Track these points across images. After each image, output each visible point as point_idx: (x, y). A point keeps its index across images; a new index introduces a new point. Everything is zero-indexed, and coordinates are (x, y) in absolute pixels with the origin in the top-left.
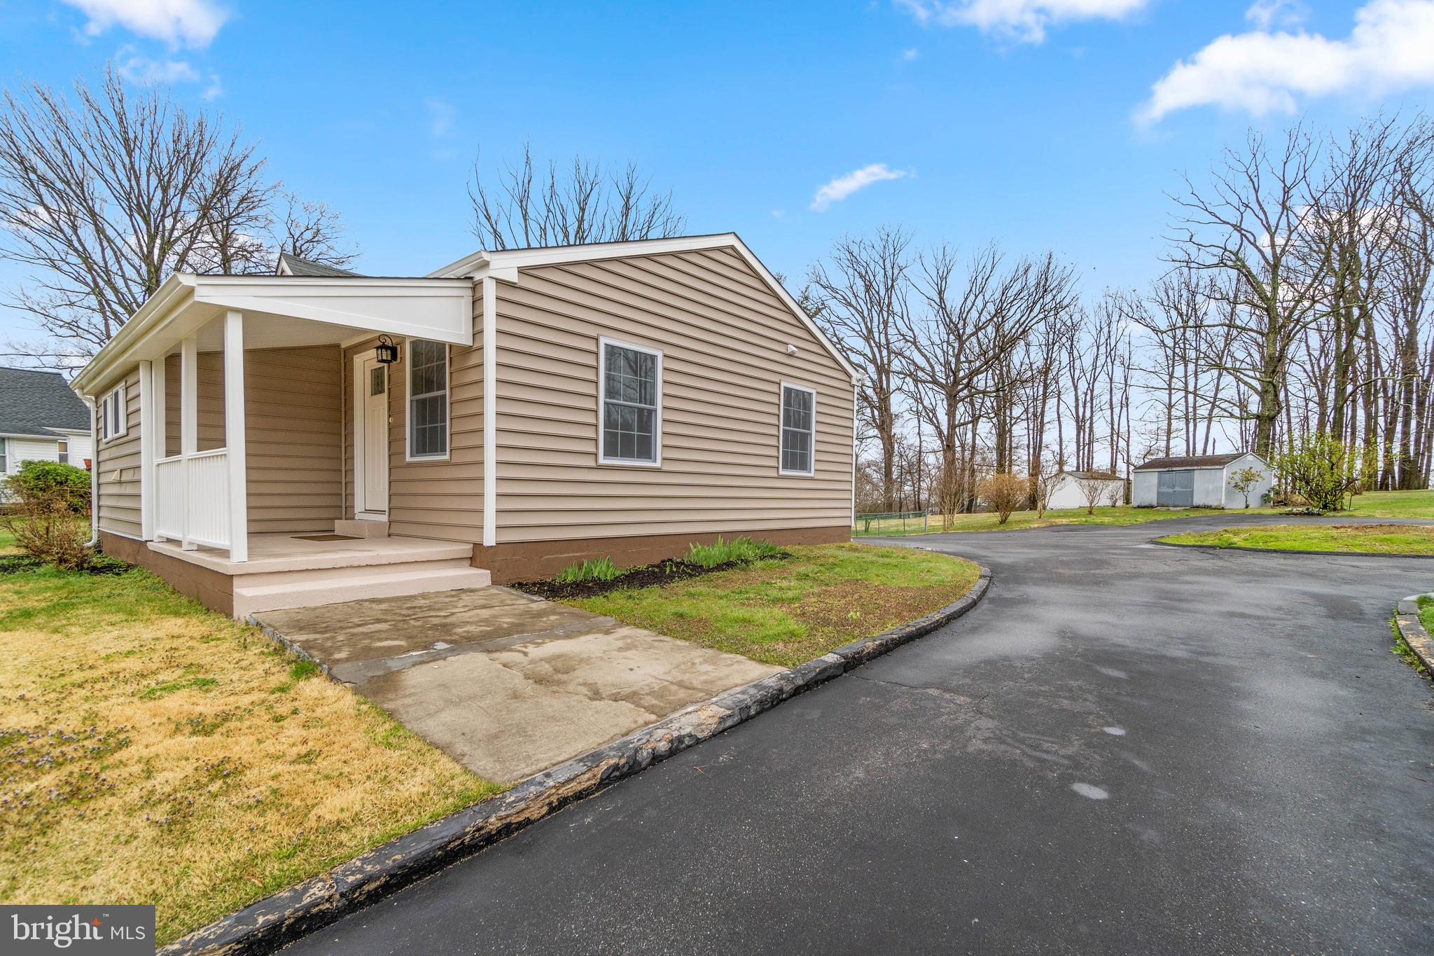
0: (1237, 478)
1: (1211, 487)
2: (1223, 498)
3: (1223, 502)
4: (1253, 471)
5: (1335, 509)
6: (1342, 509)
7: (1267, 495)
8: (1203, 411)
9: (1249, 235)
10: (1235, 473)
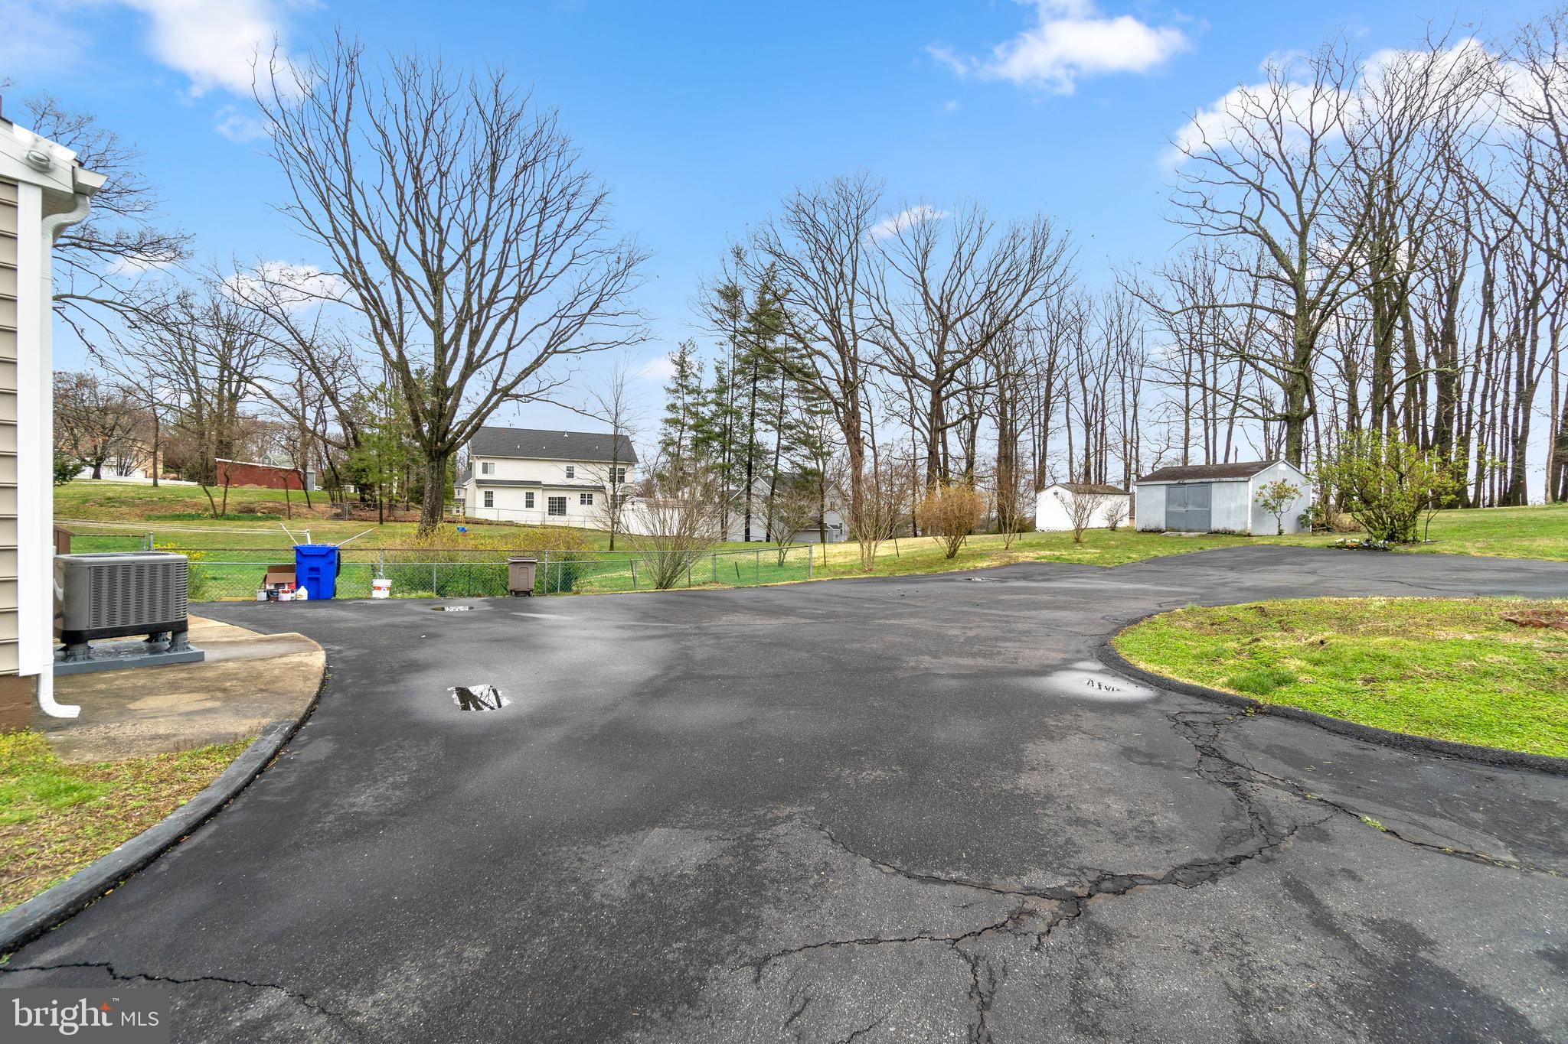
0: (1267, 493)
1: (1233, 506)
2: (1250, 521)
3: (1249, 526)
4: (1287, 484)
5: (1405, 542)
6: (1415, 540)
7: (1304, 517)
8: (1224, 412)
9: (1271, 196)
10: (1264, 487)
